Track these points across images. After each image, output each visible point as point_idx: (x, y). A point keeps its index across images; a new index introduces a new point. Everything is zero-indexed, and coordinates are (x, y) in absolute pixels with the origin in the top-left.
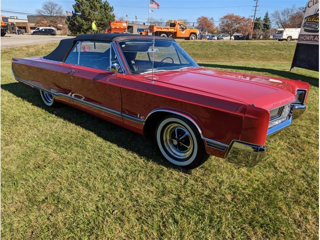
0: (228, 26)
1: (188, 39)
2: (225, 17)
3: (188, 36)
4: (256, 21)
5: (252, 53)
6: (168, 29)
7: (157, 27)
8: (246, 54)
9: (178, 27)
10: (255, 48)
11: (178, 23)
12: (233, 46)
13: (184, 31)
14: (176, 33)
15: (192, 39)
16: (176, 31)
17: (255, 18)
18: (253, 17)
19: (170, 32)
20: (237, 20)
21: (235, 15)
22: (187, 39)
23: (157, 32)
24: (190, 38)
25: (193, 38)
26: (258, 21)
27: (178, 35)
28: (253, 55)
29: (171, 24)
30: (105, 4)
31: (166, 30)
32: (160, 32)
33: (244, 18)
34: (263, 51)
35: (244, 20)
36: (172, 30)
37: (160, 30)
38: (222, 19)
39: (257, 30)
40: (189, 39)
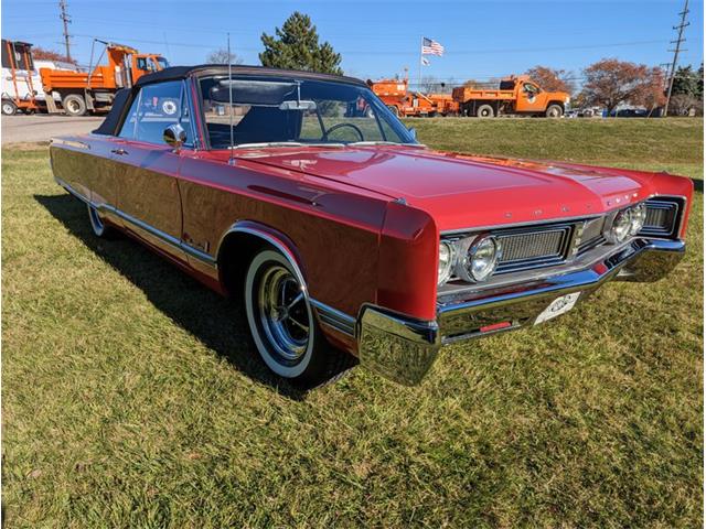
0: (602, 86)
1: (543, 114)
2: (597, 67)
3: (542, 108)
4: (679, 76)
5: (651, 144)
6: (496, 93)
7: (472, 90)
8: (635, 147)
9: (519, 89)
10: (661, 133)
11: (520, 80)
12: (605, 128)
13: (534, 98)
14: (515, 102)
15: (552, 115)
16: (514, 98)
17: (676, 69)
18: (671, 67)
19: (501, 101)
20: (628, 72)
21: (620, 61)
22: (541, 116)
23: (471, 100)
24: (548, 114)
25: (556, 112)
26: (683, 74)
27: (519, 108)
28: (655, 148)
29: (503, 83)
30: (323, 48)
31: (493, 97)
32: (477, 100)
33: (642, 68)
34: (682, 141)
35: (644, 74)
36: (506, 96)
37: (478, 97)
38: (589, 70)
39: (680, 96)
40: (545, 116)
